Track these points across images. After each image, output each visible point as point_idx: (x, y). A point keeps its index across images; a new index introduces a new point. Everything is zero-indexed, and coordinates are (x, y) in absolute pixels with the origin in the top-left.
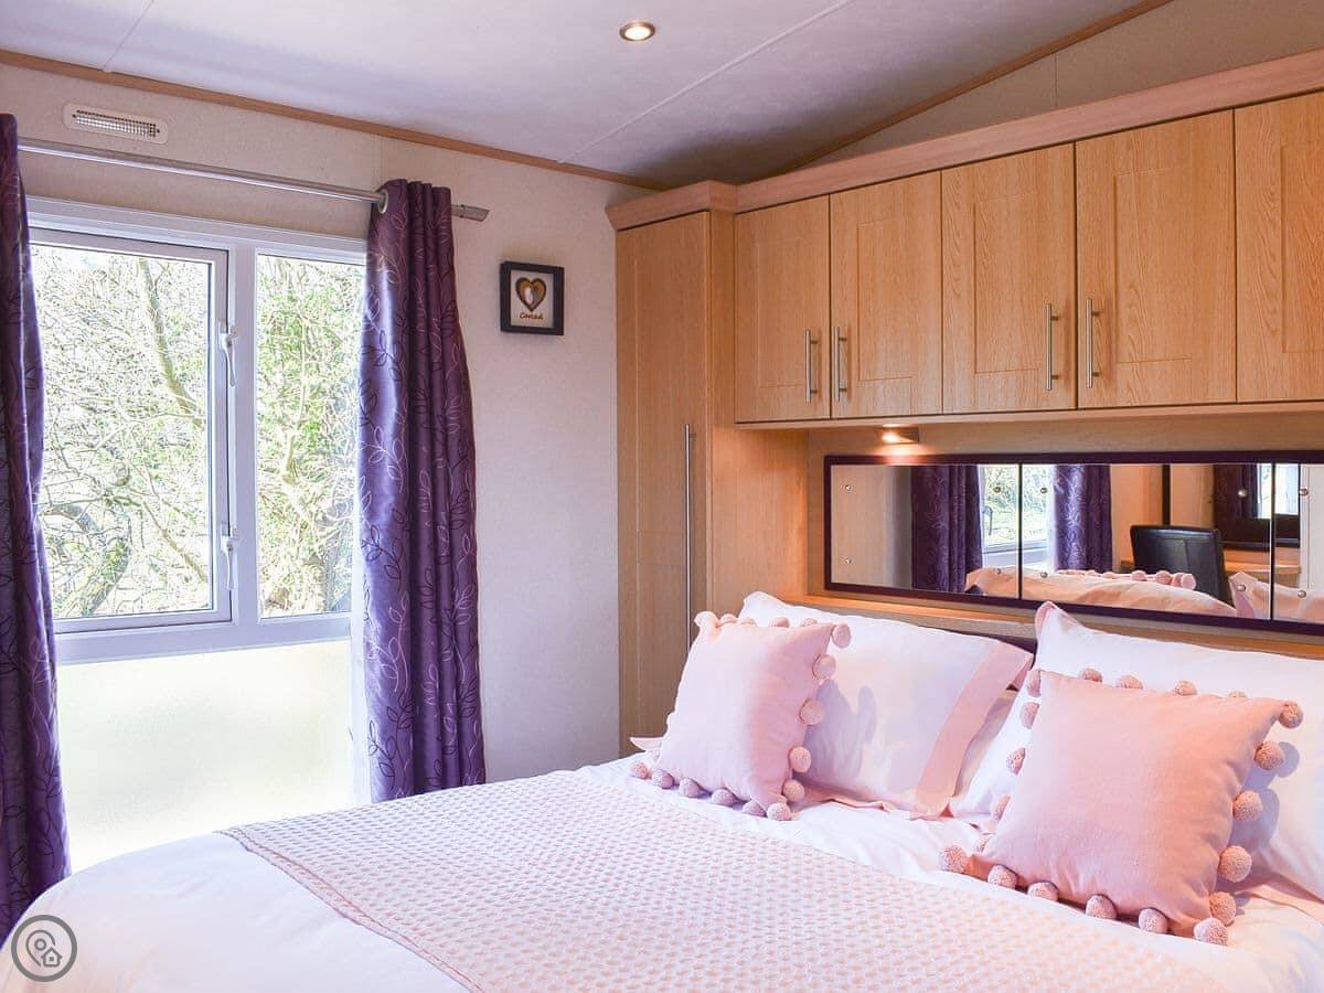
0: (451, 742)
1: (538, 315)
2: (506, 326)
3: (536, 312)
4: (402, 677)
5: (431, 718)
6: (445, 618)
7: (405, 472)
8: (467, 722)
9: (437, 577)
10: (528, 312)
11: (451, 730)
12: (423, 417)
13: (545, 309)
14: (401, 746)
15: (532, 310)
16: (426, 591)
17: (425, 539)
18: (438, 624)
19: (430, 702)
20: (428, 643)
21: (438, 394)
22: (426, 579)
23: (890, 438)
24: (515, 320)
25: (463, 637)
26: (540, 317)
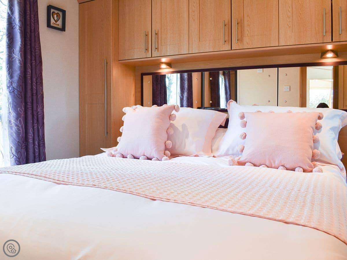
0: (37, 154)
1: (58, 24)
2: (49, 25)
3: (58, 23)
4: (23, 131)
5: (31, 146)
6: (35, 113)
7: (23, 64)
8: (41, 148)
9: (32, 100)
10: (55, 22)
11: (37, 150)
12: (29, 47)
13: (60, 22)
14: (23, 155)
15: (56, 22)
16: (29, 104)
17: (29, 87)
18: (33, 115)
19: (31, 141)
20: (30, 121)
21: (33, 40)
22: (29, 100)
23: (163, 66)
24: (52, 24)
25: (40, 120)
26: (58, 25)
